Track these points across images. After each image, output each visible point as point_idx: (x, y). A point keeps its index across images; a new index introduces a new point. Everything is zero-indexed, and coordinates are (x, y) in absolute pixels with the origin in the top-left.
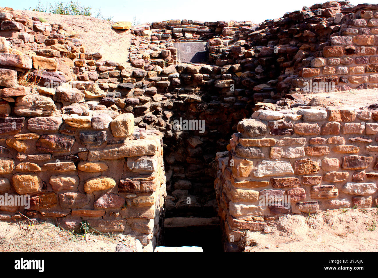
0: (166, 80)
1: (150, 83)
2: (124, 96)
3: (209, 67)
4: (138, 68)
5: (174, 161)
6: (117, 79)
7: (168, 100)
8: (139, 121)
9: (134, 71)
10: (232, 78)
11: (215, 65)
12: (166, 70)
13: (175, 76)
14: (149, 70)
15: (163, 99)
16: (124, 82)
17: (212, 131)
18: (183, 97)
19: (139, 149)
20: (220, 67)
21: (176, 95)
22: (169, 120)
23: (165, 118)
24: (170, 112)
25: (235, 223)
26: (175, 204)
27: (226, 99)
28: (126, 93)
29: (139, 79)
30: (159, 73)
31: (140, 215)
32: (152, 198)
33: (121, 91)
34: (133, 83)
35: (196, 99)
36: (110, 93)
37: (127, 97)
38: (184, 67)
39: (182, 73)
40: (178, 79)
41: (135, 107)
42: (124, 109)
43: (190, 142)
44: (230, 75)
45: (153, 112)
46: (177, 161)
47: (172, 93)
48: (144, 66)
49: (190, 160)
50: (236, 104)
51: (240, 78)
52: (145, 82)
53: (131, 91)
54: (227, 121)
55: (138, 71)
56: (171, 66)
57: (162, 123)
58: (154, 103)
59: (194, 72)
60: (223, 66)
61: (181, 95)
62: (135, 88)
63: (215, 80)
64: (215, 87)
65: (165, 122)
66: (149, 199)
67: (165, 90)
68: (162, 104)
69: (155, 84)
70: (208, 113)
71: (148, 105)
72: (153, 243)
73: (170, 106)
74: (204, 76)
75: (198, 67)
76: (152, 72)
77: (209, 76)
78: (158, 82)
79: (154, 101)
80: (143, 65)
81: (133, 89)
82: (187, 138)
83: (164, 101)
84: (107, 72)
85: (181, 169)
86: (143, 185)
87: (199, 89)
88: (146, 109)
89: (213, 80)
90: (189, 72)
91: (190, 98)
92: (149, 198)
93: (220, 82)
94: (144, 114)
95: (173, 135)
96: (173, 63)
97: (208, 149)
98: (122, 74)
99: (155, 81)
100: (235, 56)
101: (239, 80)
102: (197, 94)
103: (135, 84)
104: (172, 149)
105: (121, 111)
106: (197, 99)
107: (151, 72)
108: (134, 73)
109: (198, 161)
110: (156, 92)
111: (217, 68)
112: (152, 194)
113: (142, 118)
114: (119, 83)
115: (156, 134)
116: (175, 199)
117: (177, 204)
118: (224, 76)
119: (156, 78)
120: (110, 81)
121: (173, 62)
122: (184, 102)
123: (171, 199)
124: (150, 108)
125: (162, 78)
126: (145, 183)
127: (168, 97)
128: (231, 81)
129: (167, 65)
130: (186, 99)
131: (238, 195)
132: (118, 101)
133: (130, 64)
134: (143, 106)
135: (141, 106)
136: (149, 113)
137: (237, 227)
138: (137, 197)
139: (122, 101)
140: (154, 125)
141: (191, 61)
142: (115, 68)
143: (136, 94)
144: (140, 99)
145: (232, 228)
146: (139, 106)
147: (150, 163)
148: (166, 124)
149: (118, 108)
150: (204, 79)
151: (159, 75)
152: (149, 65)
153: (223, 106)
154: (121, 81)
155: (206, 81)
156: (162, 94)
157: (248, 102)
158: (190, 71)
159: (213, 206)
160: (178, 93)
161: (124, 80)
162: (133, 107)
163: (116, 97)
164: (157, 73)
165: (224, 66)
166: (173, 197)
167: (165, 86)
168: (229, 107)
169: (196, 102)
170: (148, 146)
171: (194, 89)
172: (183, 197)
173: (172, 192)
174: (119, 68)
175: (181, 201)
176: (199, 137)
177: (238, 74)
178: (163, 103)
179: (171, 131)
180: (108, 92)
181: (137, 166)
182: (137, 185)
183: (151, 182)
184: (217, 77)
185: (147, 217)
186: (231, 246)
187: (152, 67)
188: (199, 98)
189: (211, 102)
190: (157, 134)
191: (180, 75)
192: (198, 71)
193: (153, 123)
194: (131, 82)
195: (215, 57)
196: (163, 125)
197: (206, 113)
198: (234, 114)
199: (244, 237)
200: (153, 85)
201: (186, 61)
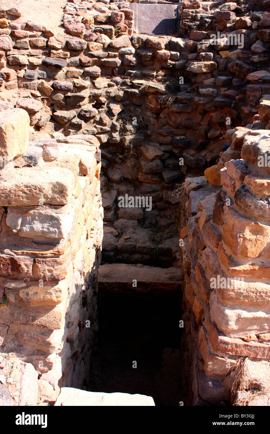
0: (115, 56)
1: (91, 60)
2: (51, 77)
3: (180, 42)
4: (74, 36)
5: (119, 177)
6: (41, 51)
7: (116, 87)
8: (72, 116)
9: (68, 40)
10: (214, 59)
11: (188, 39)
12: (115, 42)
13: (129, 52)
14: (91, 40)
15: (110, 86)
16: (51, 56)
17: (178, 138)
18: (138, 84)
19: (30, 191)
20: (196, 42)
21: (128, 81)
22: (115, 118)
23: (110, 113)
24: (119, 106)
25: (221, 345)
26: (118, 241)
27: (203, 91)
28: (54, 73)
29: (75, 53)
30: (106, 46)
31: (33, 320)
32: (57, 291)
33: (47, 70)
34: (65, 59)
35: (157, 88)
36: (30, 72)
37: (56, 79)
38: (142, 39)
39: (138, 48)
40: (133, 57)
41: (67, 95)
42: (51, 96)
43: (144, 151)
44: (212, 54)
45: (94, 103)
46: (124, 178)
47: (123, 76)
48: (83, 34)
49: (143, 178)
50: (217, 99)
51: (226, 60)
52: (85, 59)
53: (61, 71)
54: (201, 124)
55: (74, 41)
56: (123, 36)
57: (105, 122)
58: (96, 91)
59: (157, 47)
60: (201, 41)
61: (136, 81)
62: (68, 66)
63: (188, 61)
64: (188, 71)
65: (110, 120)
66: (51, 294)
67: (113, 72)
68: (107, 92)
69: (99, 62)
70: (173, 110)
71: (85, 93)
72: (62, 359)
73: (119, 96)
74: (171, 55)
75: (164, 40)
76: (96, 44)
77: (178, 54)
78: (103, 60)
79: (95, 87)
80: (82, 32)
81: (66, 67)
82: (141, 145)
83: (110, 88)
84: (27, 40)
85: (129, 189)
86: (39, 265)
87: (163, 74)
88: (83, 98)
89: (185, 61)
90: (149, 46)
91: (149, 86)
92: (51, 291)
93: (196, 65)
94: (80, 106)
95: (121, 140)
96: (127, 33)
97: (169, 162)
98: (49, 43)
99: (99, 58)
100: (219, 26)
101: (224, 62)
102: (159, 81)
103: (68, 61)
104: (117, 160)
105: (45, 101)
106: (159, 88)
107: (93, 44)
108: (67, 43)
109: (154, 179)
110: (100, 74)
111: (192, 43)
112: (57, 283)
113: (77, 112)
114: (44, 57)
115: (89, 142)
116: (117, 233)
117: (120, 241)
118: (202, 55)
119: (100, 53)
120: (30, 53)
121: (127, 31)
122: (139, 91)
123: (112, 233)
124: (90, 97)
125: (109, 54)
126: (43, 261)
127: (117, 84)
128: (212, 64)
129: (118, 35)
130: (143, 87)
131: (235, 292)
132: (42, 85)
133: (63, 30)
134: (78, 94)
135: (76, 94)
136: (87, 106)
137: (225, 351)
138: (27, 287)
139: (48, 85)
140: (94, 123)
141: (153, 32)
142: (40, 33)
143: (70, 75)
144: (74, 84)
145: (215, 353)
146: (73, 94)
147: (55, 221)
148: (111, 123)
149: (42, 96)
150: (171, 59)
151: (105, 49)
152: (91, 33)
153: (197, 102)
154: (48, 55)
155: (174, 63)
156: (107, 78)
157: (237, 97)
158: (152, 45)
159: (172, 248)
160: (131, 78)
161: (53, 53)
162: (64, 94)
163: (39, 79)
164: (102, 45)
165: (203, 41)
166: (116, 229)
167: (113, 66)
168: (206, 103)
169: (157, 92)
170: (51, 186)
171: (155, 74)
172: (129, 231)
173: (114, 221)
174: (47, 34)
175: (126, 237)
176: (158, 145)
177: (224, 54)
178: (109, 91)
179: (117, 133)
180: (28, 70)
181: (27, 226)
182: (26, 265)
183: (56, 261)
184: (191, 56)
185: (47, 325)
186: (210, 383)
187: (95, 36)
188: (162, 87)
189: (179, 94)
190: (91, 143)
191: (136, 51)
192: (163, 46)
193: (92, 121)
194: (62, 56)
195: (190, 27)
196: (107, 124)
197: (170, 110)
198: (213, 114)
199: (238, 371)
200: (95, 63)
201: (146, 32)
